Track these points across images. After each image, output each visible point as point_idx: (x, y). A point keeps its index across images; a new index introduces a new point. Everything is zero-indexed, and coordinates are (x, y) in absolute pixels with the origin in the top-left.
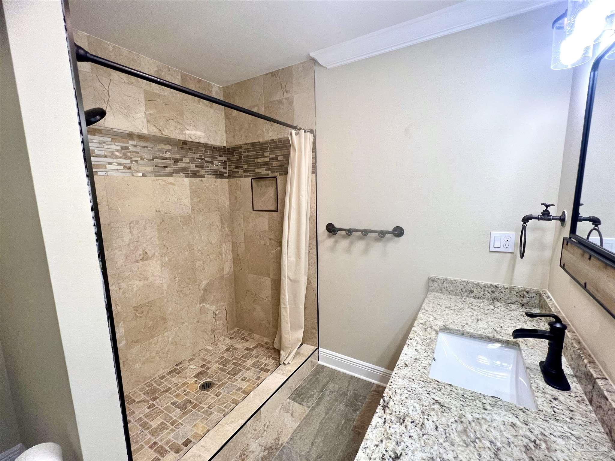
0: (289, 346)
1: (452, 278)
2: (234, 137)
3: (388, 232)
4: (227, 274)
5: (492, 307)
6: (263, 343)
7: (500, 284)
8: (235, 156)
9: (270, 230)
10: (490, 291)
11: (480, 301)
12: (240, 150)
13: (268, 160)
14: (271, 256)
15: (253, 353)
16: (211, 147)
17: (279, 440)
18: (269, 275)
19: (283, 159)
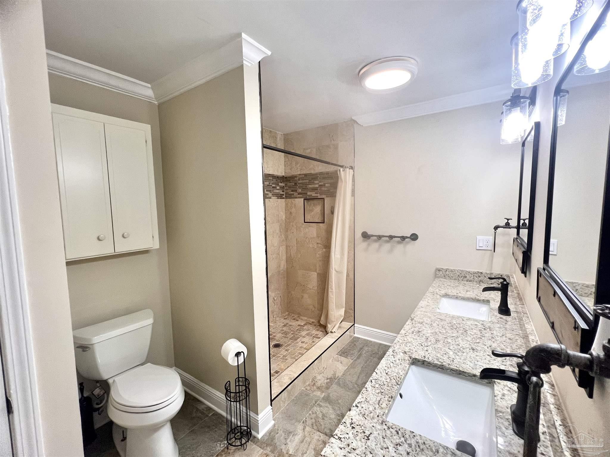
0: (334, 320)
1: (452, 268)
2: (291, 169)
3: (407, 237)
4: (282, 270)
5: (478, 285)
6: (311, 322)
7: (484, 271)
8: (291, 183)
9: (318, 237)
10: (477, 276)
11: (471, 283)
12: (295, 179)
13: (318, 186)
14: (318, 256)
15: (304, 328)
16: (275, 177)
17: (335, 375)
18: (316, 271)
19: (329, 186)
